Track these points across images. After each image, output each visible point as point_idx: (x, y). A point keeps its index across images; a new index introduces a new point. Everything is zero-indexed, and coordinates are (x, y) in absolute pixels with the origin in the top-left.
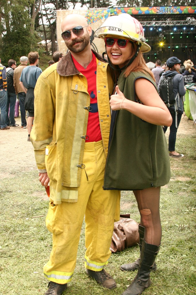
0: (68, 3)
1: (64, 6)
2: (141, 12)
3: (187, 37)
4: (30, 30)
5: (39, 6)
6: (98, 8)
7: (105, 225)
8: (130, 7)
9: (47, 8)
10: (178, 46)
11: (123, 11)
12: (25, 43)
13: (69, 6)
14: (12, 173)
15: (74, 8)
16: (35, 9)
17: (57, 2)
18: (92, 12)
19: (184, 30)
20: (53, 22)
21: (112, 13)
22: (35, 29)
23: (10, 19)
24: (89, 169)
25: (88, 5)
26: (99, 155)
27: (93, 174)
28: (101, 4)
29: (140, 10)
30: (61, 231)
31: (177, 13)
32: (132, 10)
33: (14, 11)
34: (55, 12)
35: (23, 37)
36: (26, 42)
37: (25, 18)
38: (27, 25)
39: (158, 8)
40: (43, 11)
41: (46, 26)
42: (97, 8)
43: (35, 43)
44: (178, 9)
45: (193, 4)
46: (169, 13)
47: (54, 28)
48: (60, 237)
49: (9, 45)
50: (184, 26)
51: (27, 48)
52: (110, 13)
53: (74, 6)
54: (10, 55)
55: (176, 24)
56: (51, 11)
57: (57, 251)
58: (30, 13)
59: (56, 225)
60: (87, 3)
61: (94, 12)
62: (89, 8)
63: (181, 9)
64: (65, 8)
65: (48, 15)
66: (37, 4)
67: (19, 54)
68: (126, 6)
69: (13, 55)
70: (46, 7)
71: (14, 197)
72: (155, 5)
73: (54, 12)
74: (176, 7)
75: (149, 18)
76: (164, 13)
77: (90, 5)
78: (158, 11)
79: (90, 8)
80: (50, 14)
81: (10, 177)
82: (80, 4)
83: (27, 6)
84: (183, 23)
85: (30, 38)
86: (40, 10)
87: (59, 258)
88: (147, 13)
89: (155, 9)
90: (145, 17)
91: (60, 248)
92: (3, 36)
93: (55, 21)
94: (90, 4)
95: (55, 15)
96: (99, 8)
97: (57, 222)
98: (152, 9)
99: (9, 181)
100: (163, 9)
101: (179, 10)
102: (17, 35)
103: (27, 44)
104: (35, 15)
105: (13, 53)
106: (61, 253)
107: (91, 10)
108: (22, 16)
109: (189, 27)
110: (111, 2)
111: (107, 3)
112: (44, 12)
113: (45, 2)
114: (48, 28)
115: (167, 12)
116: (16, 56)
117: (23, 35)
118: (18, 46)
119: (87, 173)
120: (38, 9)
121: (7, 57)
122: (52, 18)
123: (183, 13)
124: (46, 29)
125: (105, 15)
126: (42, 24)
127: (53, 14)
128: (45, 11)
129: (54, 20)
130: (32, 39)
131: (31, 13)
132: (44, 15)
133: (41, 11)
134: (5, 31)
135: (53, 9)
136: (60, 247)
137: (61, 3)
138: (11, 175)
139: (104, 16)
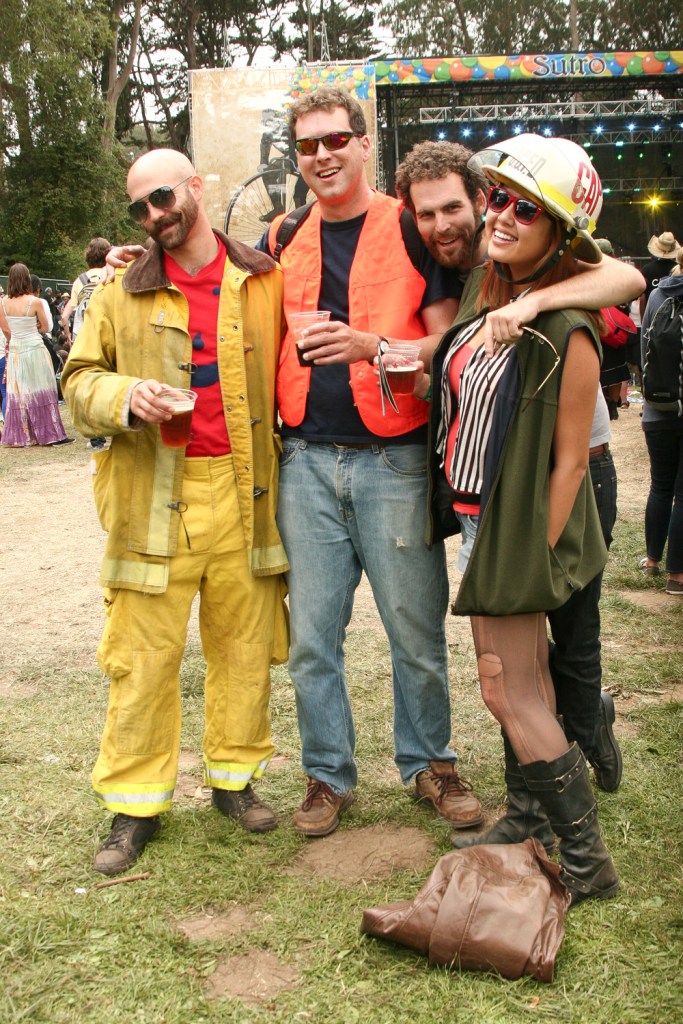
0: (231, 47)
1: (216, 58)
2: (481, 74)
3: (641, 156)
4: (99, 139)
5: (130, 58)
6: (332, 60)
7: (243, 669)
8: (442, 56)
9: (159, 64)
10: (611, 187)
11: (419, 71)
12: (82, 183)
13: (233, 57)
14: (26, 679)
15: (249, 64)
16: (118, 69)
17: (192, 43)
18: (314, 75)
19: (628, 135)
20: (177, 113)
21: (382, 77)
22: (119, 137)
23: (31, 102)
24: (194, 521)
25: (297, 52)
26: (223, 491)
27: (204, 535)
28: (344, 49)
29: (477, 64)
30: (126, 668)
31: (607, 73)
32: (451, 66)
33: (44, 74)
34: (186, 79)
35: (77, 162)
36: (85, 182)
37: (80, 99)
38: (89, 124)
39: (539, 58)
40: (144, 74)
41: (154, 125)
42: (330, 62)
43: (119, 183)
44: (608, 63)
45: (656, 44)
46: (577, 74)
47: (182, 132)
48: (124, 684)
49: (28, 191)
50: (631, 119)
51: (91, 200)
52: (374, 77)
53: (252, 56)
54: (32, 225)
55: (602, 111)
56: (170, 76)
57: (121, 721)
58: (101, 82)
59: (114, 652)
60: (296, 47)
61: (320, 75)
62: (300, 62)
63: (620, 59)
64: (220, 64)
65: (162, 90)
66: (124, 50)
67: (63, 221)
68: (428, 53)
69: (44, 224)
70: (155, 62)
71: (30, 784)
72: (529, 50)
73: (181, 78)
74: (601, 54)
75: (510, 93)
76: (561, 75)
77: (305, 51)
78: (541, 69)
79: (304, 61)
80: (169, 86)
81: (16, 697)
82: (272, 51)
83: (90, 58)
84: (627, 110)
85: (98, 167)
86: (134, 73)
87: (126, 742)
88: (502, 75)
89: (530, 62)
90: (495, 88)
91: (127, 712)
92: (7, 160)
93: (187, 107)
94: (306, 48)
95: (187, 89)
96: (337, 62)
97: (114, 645)
98: (518, 61)
99: (14, 711)
100: (556, 62)
101: (612, 64)
102: (54, 159)
103: (90, 188)
104: (116, 89)
105: (42, 219)
106: (130, 726)
107: (309, 70)
108: (70, 91)
109: (646, 121)
110: (377, 42)
111: (362, 44)
112: (148, 80)
113: (151, 46)
114: (162, 132)
115: (572, 72)
116: (52, 230)
117: (76, 158)
118: (60, 195)
119: (188, 530)
120: (127, 68)
121: (22, 233)
122: (174, 98)
123: (625, 73)
124: (154, 138)
125: (356, 83)
126: (142, 119)
127: (177, 84)
128: (150, 75)
129: (182, 105)
130: (107, 170)
131: (105, 84)
132: (148, 88)
133: (137, 75)
134: (16, 145)
135: (179, 67)
136: (125, 709)
137: (206, 46)
138: (20, 685)
139: (354, 87)
